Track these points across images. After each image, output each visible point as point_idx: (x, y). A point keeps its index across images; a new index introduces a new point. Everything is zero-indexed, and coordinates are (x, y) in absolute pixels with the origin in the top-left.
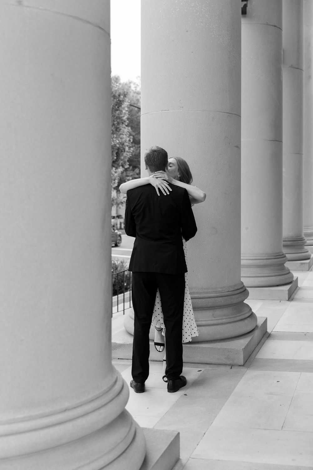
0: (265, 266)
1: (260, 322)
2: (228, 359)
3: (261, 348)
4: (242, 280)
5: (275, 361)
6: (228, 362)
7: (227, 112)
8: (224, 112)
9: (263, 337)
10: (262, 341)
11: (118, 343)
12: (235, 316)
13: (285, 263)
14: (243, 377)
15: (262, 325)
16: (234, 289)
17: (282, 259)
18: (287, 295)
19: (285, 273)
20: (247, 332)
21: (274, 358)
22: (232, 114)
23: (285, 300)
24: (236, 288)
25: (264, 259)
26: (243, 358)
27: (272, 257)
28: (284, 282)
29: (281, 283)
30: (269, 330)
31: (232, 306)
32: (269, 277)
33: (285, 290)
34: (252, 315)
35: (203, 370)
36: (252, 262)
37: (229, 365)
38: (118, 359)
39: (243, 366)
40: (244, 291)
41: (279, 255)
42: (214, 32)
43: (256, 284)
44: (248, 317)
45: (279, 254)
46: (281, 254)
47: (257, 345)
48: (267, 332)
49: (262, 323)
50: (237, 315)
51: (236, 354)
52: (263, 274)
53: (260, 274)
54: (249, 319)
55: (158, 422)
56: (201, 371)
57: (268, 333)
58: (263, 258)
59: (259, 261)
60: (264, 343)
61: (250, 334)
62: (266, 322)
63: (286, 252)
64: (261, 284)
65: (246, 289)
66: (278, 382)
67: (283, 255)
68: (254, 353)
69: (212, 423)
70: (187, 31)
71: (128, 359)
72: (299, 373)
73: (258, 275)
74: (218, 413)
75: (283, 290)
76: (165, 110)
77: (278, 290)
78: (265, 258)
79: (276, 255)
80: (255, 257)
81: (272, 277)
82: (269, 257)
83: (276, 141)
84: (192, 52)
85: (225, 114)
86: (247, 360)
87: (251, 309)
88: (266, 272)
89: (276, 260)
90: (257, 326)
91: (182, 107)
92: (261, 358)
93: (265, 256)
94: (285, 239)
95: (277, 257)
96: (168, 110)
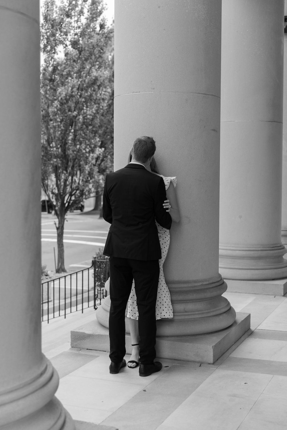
0: (259, 258)
1: (240, 318)
2: (198, 356)
3: (238, 346)
4: (221, 271)
5: (250, 360)
6: (198, 360)
7: (202, 93)
8: (199, 93)
9: (243, 335)
10: (242, 338)
11: (87, 333)
12: (209, 311)
13: (283, 255)
14: (210, 375)
15: (242, 321)
16: (209, 283)
17: (279, 251)
18: (283, 290)
19: (282, 266)
20: (222, 328)
21: (249, 358)
22: (208, 95)
23: (280, 296)
24: (211, 281)
25: (259, 251)
26: (212, 355)
27: (268, 249)
28: (281, 276)
29: (277, 277)
30: (252, 328)
31: (206, 300)
32: (263, 270)
33: (281, 285)
34: (230, 310)
35: (170, 366)
36: (245, 253)
37: (198, 362)
38: (87, 349)
39: (213, 364)
40: (220, 285)
41: (276, 247)
42: (188, 6)
43: (246, 277)
44: (224, 313)
45: (276, 245)
46: (279, 245)
47: (235, 343)
48: (249, 329)
49: (243, 319)
50: (212, 310)
51: (206, 351)
52: (258, 266)
53: (254, 266)
54: (224, 314)
55: (108, 417)
56: (168, 366)
57: (251, 331)
58: (257, 249)
59: (252, 252)
60: (243, 341)
61: (226, 331)
62: (248, 318)
63: (284, 243)
64: (255, 277)
65: (224, 283)
66: (245, 383)
67: (281, 246)
68: (230, 351)
69: (163, 422)
70: (159, 7)
71: (96, 350)
72: (272, 376)
73: (251, 267)
74: (173, 412)
75: (278, 285)
76: (136, 92)
77: (273, 284)
78: (260, 249)
79: (272, 246)
80: (248, 248)
81: (267, 270)
82: (265, 249)
83: (274, 121)
84: (164, 30)
85: (200, 95)
86: (219, 358)
87: (229, 304)
88: (261, 264)
89: (271, 252)
90: (235, 322)
91: (154, 89)
92: (235, 356)
93: (260, 247)
94: (285, 228)
95: (273, 248)
96: (139, 92)
